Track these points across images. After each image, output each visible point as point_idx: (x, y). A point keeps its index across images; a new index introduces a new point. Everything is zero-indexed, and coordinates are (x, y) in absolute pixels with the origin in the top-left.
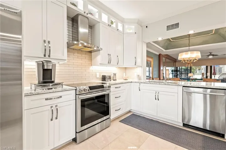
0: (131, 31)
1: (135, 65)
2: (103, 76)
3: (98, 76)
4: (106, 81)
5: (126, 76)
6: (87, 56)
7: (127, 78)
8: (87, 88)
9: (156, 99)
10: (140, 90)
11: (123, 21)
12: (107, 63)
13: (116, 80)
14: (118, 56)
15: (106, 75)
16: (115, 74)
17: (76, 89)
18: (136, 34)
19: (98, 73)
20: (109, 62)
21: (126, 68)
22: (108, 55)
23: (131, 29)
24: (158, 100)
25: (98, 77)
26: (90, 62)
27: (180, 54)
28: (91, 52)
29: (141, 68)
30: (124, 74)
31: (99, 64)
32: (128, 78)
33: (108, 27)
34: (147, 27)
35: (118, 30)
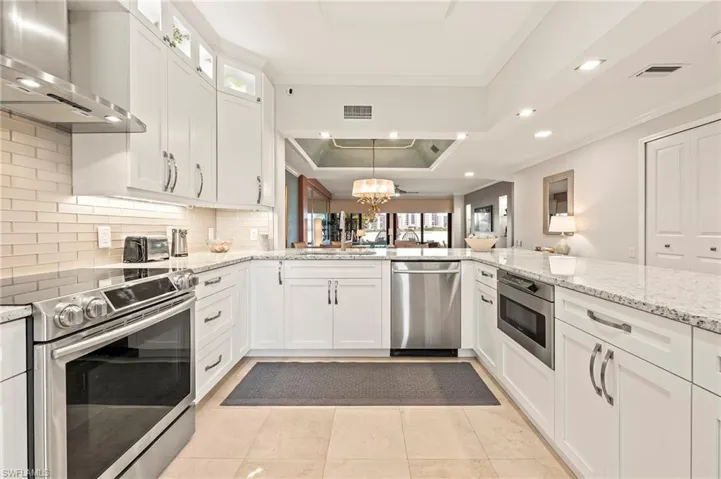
0: (243, 89)
1: (259, 202)
2: (128, 240)
3: (105, 241)
4: (147, 261)
5: (215, 238)
6: (45, 144)
7: (226, 247)
8: (98, 302)
9: (330, 302)
10: (281, 283)
11: (215, 45)
12: (160, 189)
13: (187, 255)
14: (198, 166)
15: (148, 237)
16: (183, 234)
17: (28, 312)
18: (258, 105)
19: (108, 227)
20: (170, 186)
21: (216, 210)
22: (165, 155)
23: (243, 83)
24: (336, 303)
25: (109, 245)
26: (61, 177)
27: (355, 183)
28: (66, 129)
29: (271, 214)
30: (211, 231)
31: (126, 190)
32: (227, 244)
33: (164, 46)
34: (291, 91)
35: (199, 69)
